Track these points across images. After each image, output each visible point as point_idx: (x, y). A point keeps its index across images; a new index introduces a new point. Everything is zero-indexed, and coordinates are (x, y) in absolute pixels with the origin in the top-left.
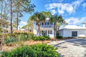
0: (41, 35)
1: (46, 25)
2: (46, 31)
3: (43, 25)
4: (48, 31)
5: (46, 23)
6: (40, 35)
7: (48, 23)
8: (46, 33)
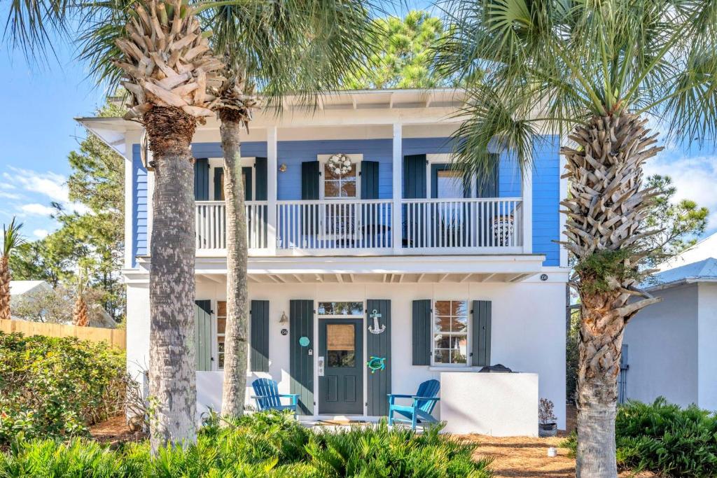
0: (285, 385)
1: (371, 189)
2: (382, 307)
3: (309, 189)
4: (421, 309)
5: (371, 170)
6: (266, 393)
7: (414, 163)
8: (382, 345)
